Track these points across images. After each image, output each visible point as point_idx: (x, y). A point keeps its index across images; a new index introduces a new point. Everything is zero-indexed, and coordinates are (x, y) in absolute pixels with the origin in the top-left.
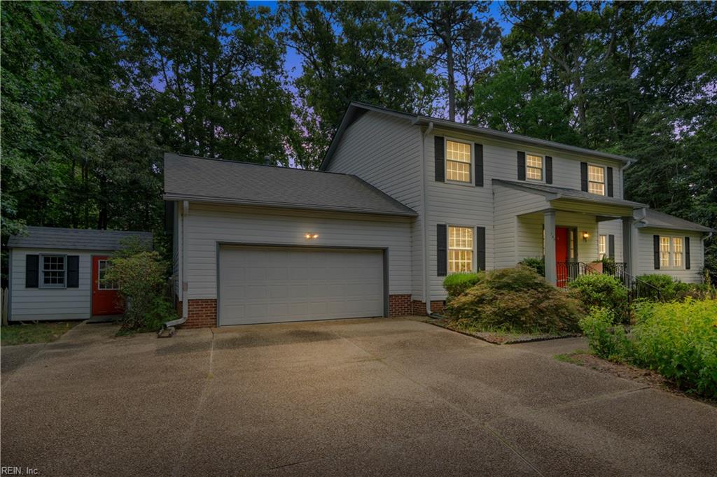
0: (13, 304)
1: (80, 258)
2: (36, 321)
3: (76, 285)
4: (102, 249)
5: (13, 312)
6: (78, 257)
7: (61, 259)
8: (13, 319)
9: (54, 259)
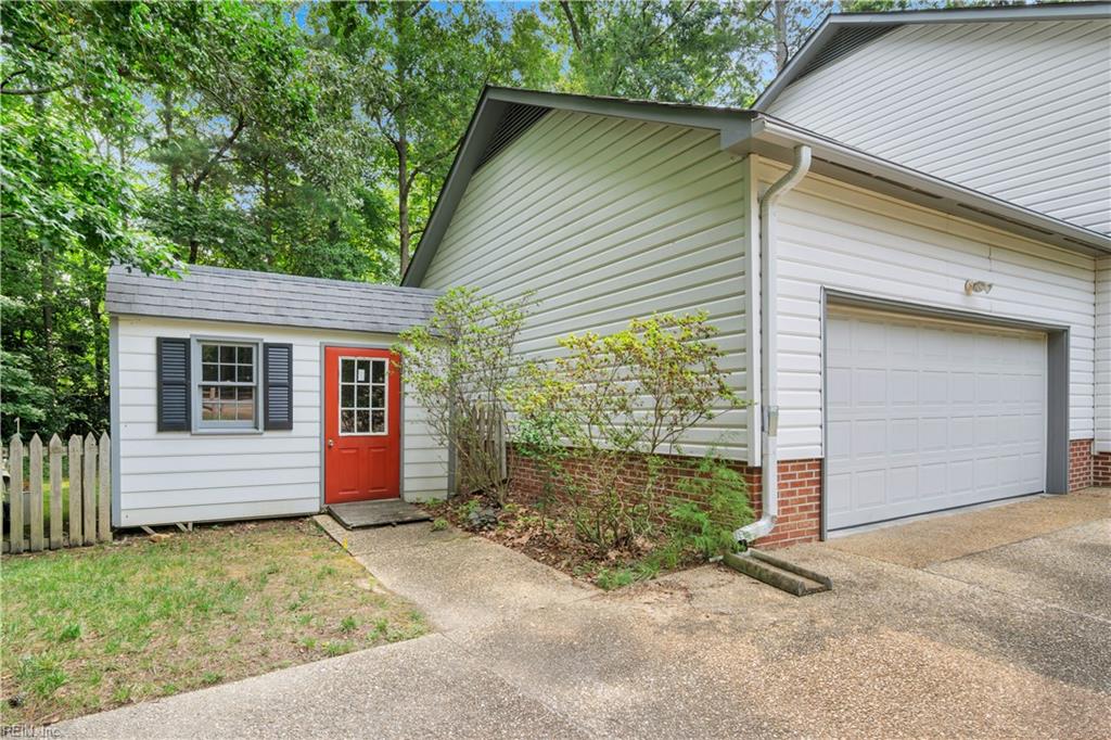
0: (123, 479)
1: (295, 349)
2: (186, 525)
3: (287, 425)
4: (349, 326)
5: (126, 502)
6: (289, 347)
7: (246, 354)
8: (126, 521)
9: (228, 353)
